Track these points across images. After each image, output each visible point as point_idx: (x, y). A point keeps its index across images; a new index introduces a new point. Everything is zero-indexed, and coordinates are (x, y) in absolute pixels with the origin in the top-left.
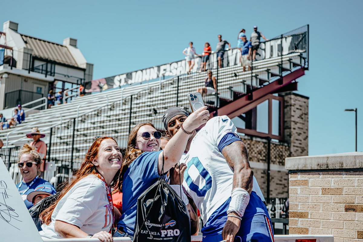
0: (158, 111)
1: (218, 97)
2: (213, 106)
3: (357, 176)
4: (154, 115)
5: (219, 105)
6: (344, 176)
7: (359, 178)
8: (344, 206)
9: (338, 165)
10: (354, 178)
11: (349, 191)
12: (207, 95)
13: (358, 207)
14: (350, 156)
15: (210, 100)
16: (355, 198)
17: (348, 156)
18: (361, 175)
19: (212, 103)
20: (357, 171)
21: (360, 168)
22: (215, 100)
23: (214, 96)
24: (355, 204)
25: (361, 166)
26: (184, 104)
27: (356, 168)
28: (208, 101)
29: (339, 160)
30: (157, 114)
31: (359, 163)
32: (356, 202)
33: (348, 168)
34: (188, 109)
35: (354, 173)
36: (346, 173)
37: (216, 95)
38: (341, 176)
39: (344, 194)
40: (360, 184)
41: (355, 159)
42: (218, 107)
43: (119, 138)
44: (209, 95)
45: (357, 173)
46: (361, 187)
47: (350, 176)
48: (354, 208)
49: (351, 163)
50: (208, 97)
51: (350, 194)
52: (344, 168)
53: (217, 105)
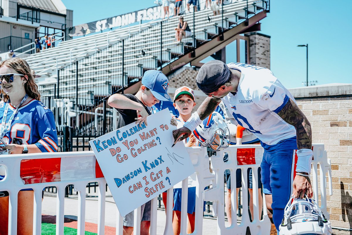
0: (146, 53)
1: (195, 39)
2: (191, 46)
3: (339, 101)
4: (142, 56)
5: (196, 45)
6: (330, 101)
7: (341, 102)
8: (330, 123)
9: (325, 93)
10: (337, 103)
11: (333, 112)
12: (186, 37)
13: (340, 123)
14: (334, 86)
15: (188, 42)
16: (338, 117)
17: (333, 86)
18: (342, 100)
19: (191, 44)
20: (339, 97)
21: (342, 95)
22: (192, 41)
23: (192, 38)
24: (338, 121)
25: (342, 93)
26: (167, 46)
27: (338, 95)
28: (187, 43)
29: (326, 89)
30: (145, 55)
31: (341, 91)
32: (339, 120)
33: (333, 95)
34: (171, 50)
35: (337, 99)
36: (331, 99)
37: (194, 37)
38: (327, 101)
39: (329, 114)
40: (342, 106)
41: (338, 88)
42: (195, 47)
43: (112, 77)
44: (187, 37)
45: (340, 98)
46: (342, 109)
47: (334, 101)
48: (337, 124)
49: (335, 91)
50: (186, 39)
51: (334, 114)
52: (329, 95)
53: (194, 46)
